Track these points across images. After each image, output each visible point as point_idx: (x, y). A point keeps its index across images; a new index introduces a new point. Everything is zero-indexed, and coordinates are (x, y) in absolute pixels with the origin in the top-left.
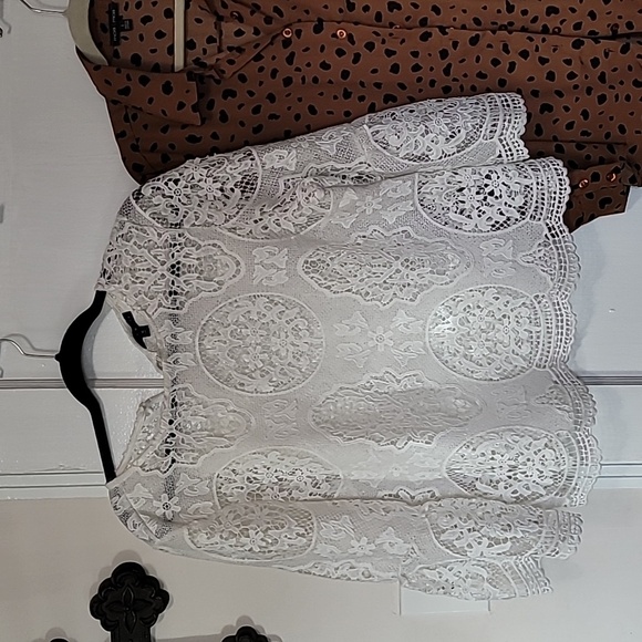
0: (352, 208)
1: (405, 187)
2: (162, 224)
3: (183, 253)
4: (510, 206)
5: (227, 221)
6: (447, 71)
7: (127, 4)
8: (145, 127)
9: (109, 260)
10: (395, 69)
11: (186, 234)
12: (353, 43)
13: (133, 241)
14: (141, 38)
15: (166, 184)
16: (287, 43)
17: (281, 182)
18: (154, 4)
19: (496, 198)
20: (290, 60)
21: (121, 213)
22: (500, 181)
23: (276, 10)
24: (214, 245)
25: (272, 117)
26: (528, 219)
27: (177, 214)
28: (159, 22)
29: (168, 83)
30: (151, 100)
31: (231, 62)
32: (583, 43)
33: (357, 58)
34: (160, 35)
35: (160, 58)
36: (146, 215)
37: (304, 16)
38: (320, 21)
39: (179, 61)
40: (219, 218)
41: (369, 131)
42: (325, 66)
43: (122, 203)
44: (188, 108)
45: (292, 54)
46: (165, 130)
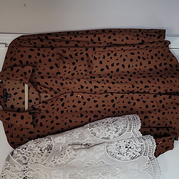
0: (84, 156)
1: (102, 148)
2: (21, 164)
3: (27, 173)
4: (136, 151)
5: (42, 162)
6: (114, 106)
7: (9, 89)
8: (15, 129)
9: (2, 177)
10: (97, 106)
11: (29, 167)
12: (83, 99)
13: (10, 170)
14: (14, 99)
15: (22, 149)
16: (62, 100)
17: (61, 147)
18: (18, 88)
19: (132, 149)
20: (63, 105)
21: (6, 160)
22: (133, 144)
23: (58, 89)
24: (38, 170)
25: (58, 124)
26: (143, 155)
27: (26, 160)
28: (20, 94)
29: (23, 116)
30: (17, 122)
31: (44, 107)
32: (157, 96)
33: (85, 103)
34: (20, 98)
35: (20, 106)
36: (15, 161)
37: (67, 91)
38: (73, 92)
39: (26, 107)
40: (39, 161)
41: (90, 130)
42: (74, 106)
43: (7, 157)
44: (29, 124)
45: (64, 103)
46: (22, 130)
